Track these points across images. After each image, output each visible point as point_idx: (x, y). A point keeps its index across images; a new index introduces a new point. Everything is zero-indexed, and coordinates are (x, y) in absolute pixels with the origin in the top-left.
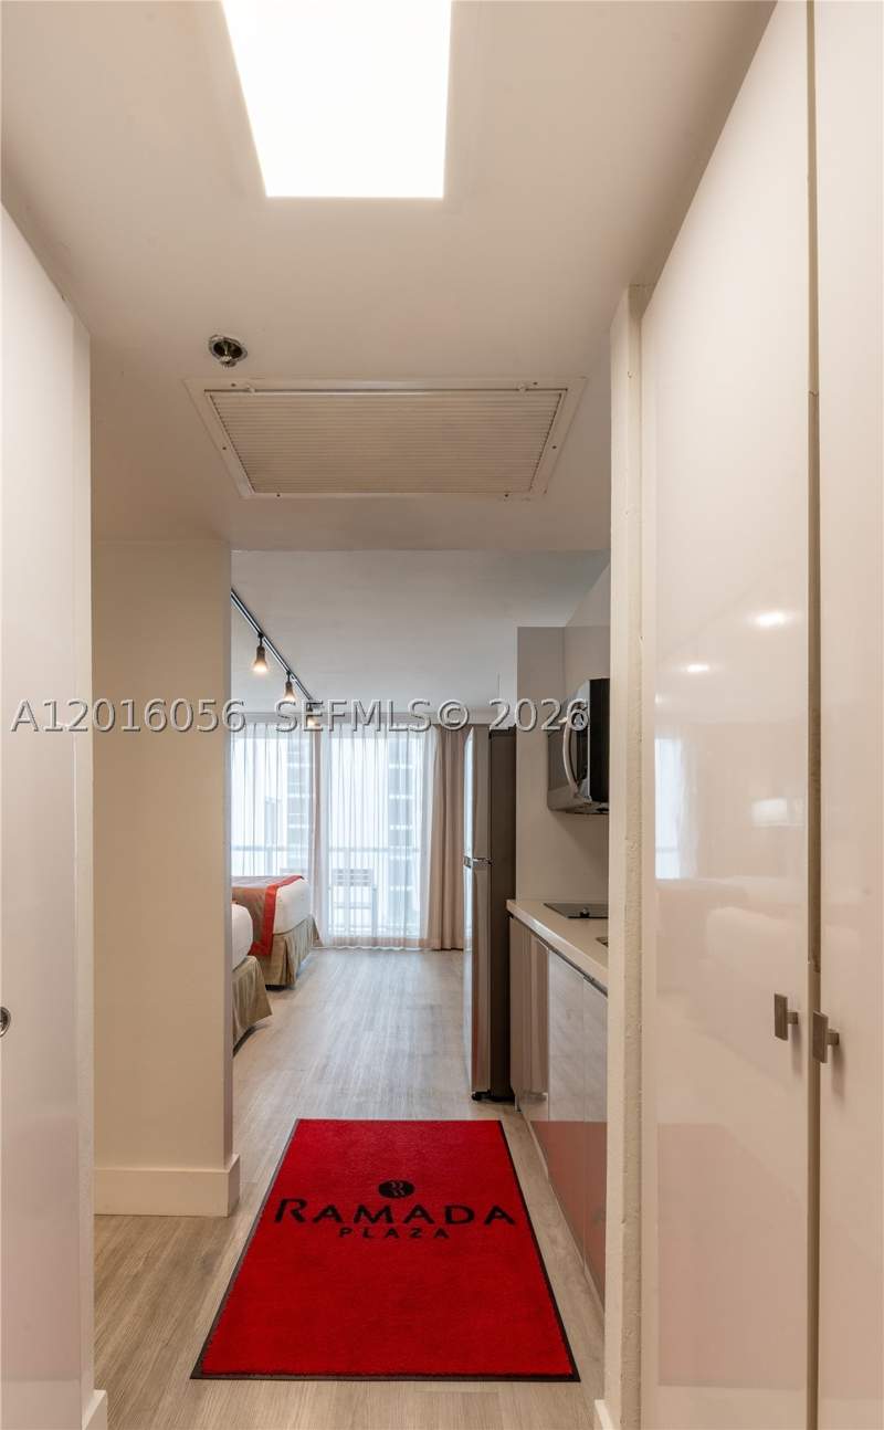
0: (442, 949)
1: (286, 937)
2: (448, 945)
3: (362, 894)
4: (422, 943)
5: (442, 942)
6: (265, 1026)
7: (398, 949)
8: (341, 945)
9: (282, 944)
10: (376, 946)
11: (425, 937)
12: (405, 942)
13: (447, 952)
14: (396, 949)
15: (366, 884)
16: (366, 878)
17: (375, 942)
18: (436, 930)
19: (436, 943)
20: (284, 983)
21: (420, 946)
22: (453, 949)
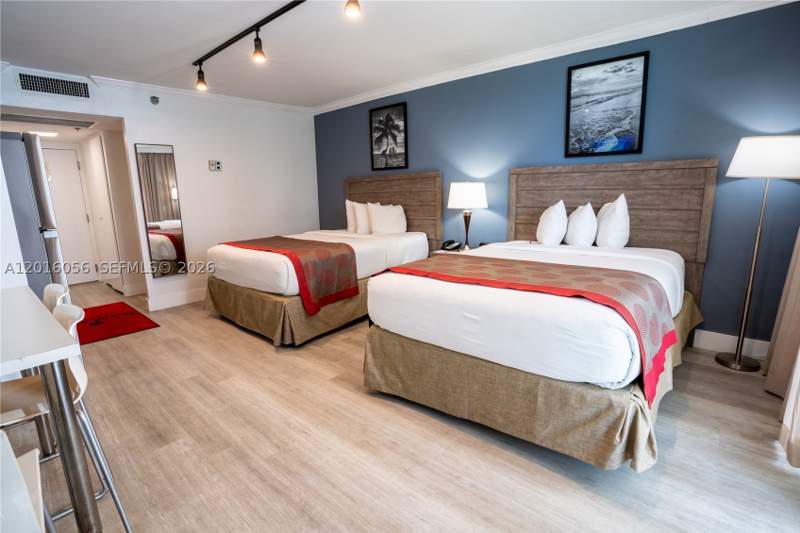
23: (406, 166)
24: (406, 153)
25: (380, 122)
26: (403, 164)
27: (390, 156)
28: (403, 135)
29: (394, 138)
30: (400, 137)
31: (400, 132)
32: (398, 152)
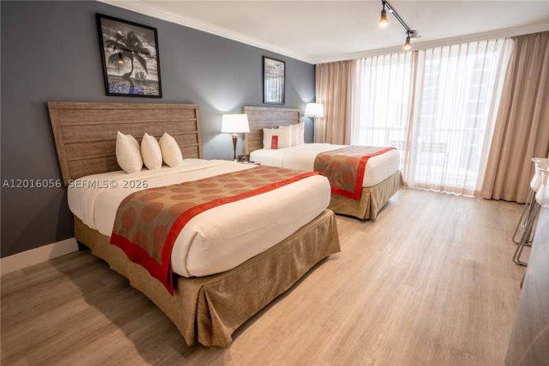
0: (492, 199)
1: (371, 190)
2: (497, 196)
3: (438, 157)
4: (476, 193)
5: (493, 194)
6: (335, 259)
7: (458, 195)
8: (420, 187)
9: (368, 194)
10: (442, 192)
11: (480, 189)
12: (464, 191)
13: (496, 203)
14: (456, 194)
15: (440, 152)
16: (442, 148)
17: (442, 188)
18: (489, 186)
19: (488, 195)
20: (367, 218)
21: (475, 195)
22: (501, 199)
23: (160, 96)
24: (160, 82)
25: (119, 37)
26: (156, 93)
27: (137, 81)
28: (155, 62)
29: (143, 63)
30: (152, 64)
31: (151, 57)
32: (147, 78)
